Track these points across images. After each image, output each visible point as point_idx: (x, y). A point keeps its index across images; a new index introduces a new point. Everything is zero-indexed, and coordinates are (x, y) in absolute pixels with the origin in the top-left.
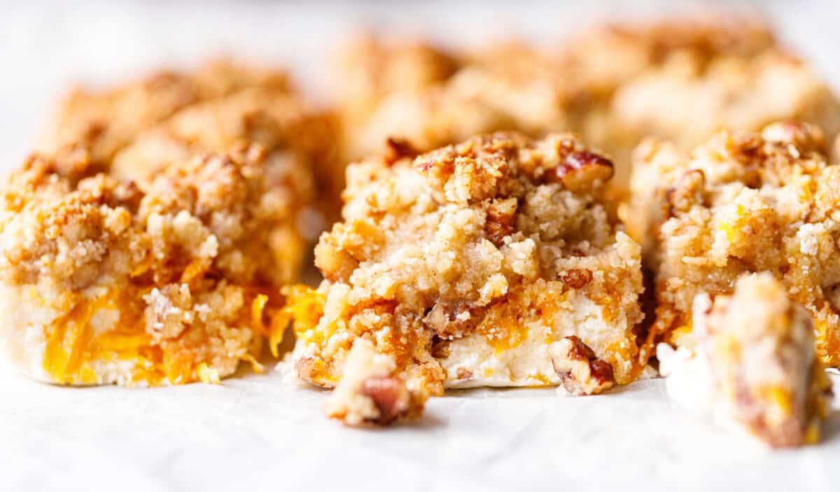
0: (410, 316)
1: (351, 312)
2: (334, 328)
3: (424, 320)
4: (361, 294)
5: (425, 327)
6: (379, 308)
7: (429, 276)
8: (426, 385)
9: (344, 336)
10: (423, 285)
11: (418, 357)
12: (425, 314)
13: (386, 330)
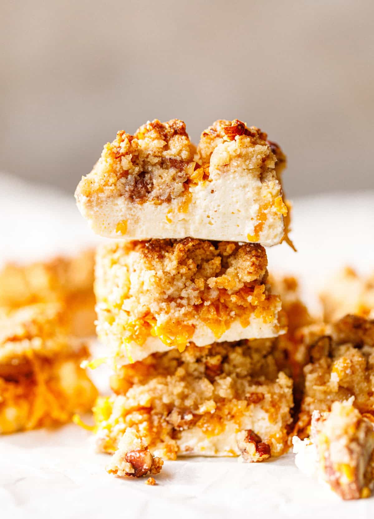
0: (160, 416)
1: (128, 413)
2: (117, 422)
3: (168, 419)
4: (133, 403)
5: (168, 422)
6: (142, 411)
7: (169, 395)
8: (166, 453)
9: (122, 426)
10: (166, 400)
11: (164, 439)
12: (168, 415)
13: (145, 424)
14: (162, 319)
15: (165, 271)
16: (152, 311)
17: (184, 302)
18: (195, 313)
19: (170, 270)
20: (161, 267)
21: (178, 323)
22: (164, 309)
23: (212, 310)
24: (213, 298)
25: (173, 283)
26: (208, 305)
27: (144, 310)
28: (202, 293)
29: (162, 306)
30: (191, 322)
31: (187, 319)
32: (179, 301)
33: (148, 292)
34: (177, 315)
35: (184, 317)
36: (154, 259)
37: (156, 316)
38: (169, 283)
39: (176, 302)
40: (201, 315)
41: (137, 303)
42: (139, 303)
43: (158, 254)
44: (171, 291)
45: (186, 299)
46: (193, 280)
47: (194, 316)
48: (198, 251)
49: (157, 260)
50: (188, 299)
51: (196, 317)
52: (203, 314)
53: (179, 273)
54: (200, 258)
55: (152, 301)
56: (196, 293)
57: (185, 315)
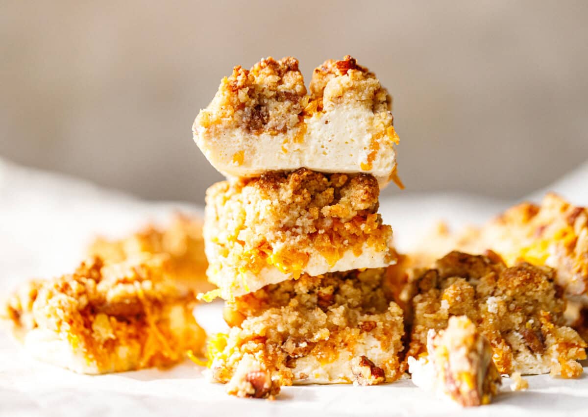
1: (243, 342)
2: (233, 351)
3: (282, 347)
4: (248, 333)
5: (283, 351)
6: (257, 340)
7: (284, 324)
8: (282, 379)
9: (238, 355)
10: (280, 329)
11: (278, 368)
12: (283, 344)
13: (261, 352)
14: (278, 247)
15: (281, 200)
16: (268, 239)
17: (299, 231)
18: (310, 241)
19: (285, 200)
20: (277, 197)
21: (293, 251)
22: (280, 238)
23: (326, 238)
24: (327, 227)
25: (288, 213)
26: (322, 233)
27: (260, 239)
28: (316, 222)
29: (278, 235)
30: (305, 250)
31: (302, 247)
32: (294, 230)
33: (264, 222)
34: (292, 242)
35: (299, 245)
36: (269, 189)
37: (272, 244)
38: (285, 212)
39: (291, 231)
40: (315, 243)
41: (252, 233)
42: (255, 233)
43: (273, 184)
44: (286, 220)
45: (300, 228)
46: (307, 210)
47: (309, 245)
48: (312, 181)
49: (273, 189)
50: (303, 228)
51: (311, 245)
52: (317, 243)
53: (294, 202)
54: (314, 189)
55: (268, 230)
56: (310, 222)
57: (300, 243)
